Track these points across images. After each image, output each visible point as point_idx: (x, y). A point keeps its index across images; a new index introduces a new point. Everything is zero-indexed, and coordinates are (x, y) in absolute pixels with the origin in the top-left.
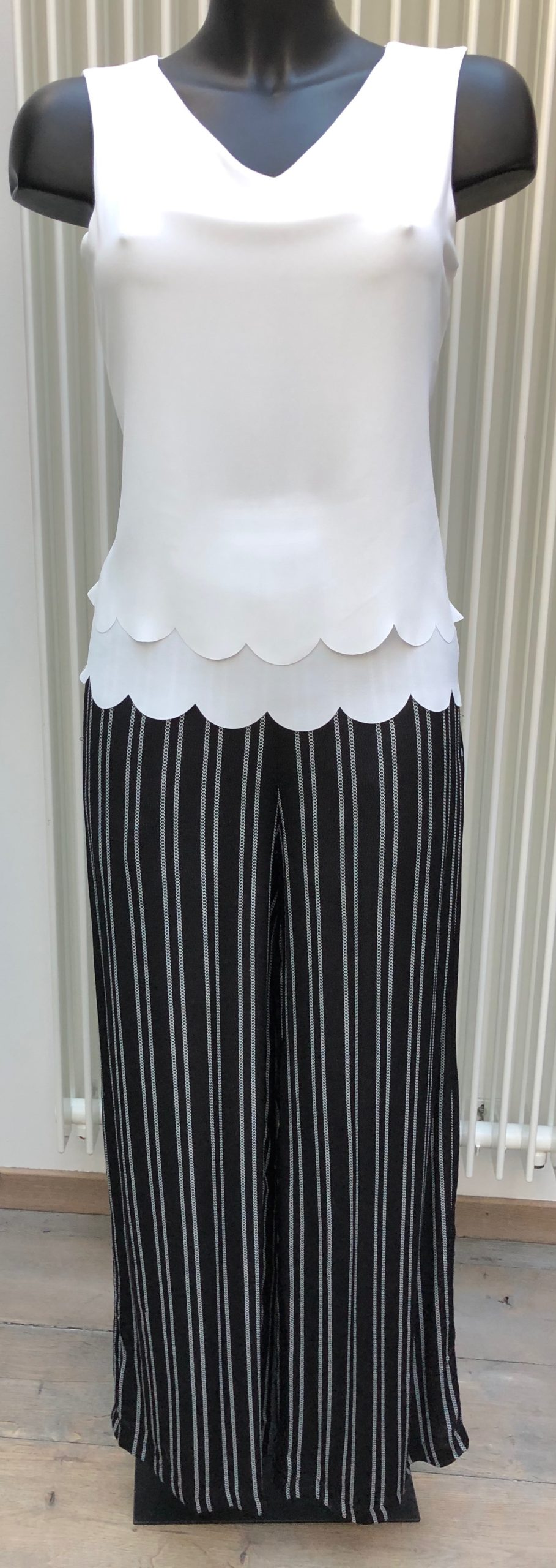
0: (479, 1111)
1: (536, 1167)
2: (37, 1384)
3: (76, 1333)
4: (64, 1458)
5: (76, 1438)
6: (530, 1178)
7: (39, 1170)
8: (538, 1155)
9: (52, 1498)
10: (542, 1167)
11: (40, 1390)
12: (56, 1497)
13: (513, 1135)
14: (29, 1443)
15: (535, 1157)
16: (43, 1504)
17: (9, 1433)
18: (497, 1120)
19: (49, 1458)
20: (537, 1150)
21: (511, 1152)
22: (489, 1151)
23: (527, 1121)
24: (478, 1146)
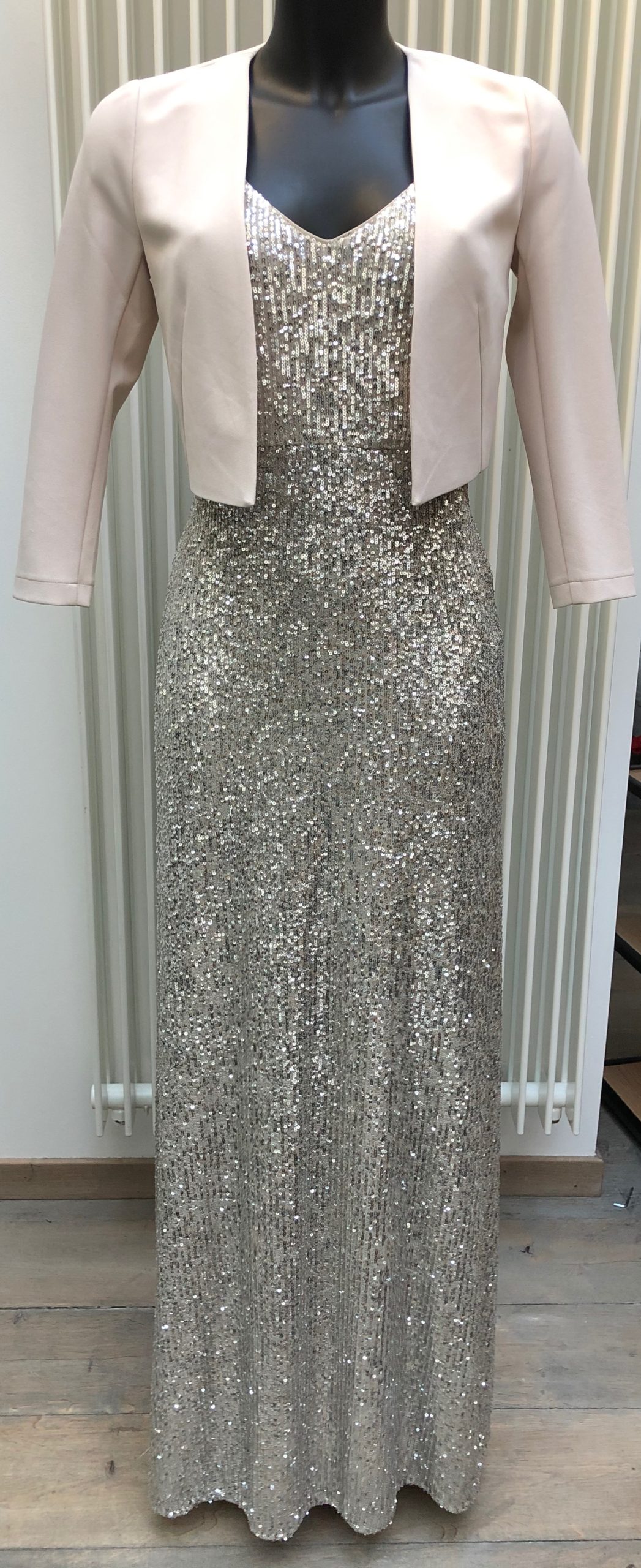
1: (554, 1122)
2: (87, 1362)
3: (121, 1312)
4: (119, 1429)
6: (548, 1131)
8: (555, 1110)
9: (112, 1467)
10: (557, 1121)
11: (90, 1368)
12: (116, 1466)
13: (531, 1092)
14: (84, 1418)
15: (553, 1114)
16: (103, 1473)
17: (63, 1411)
18: (518, 1080)
19: (105, 1431)
20: (555, 1107)
21: (530, 1109)
22: (510, 1109)
23: (544, 1078)
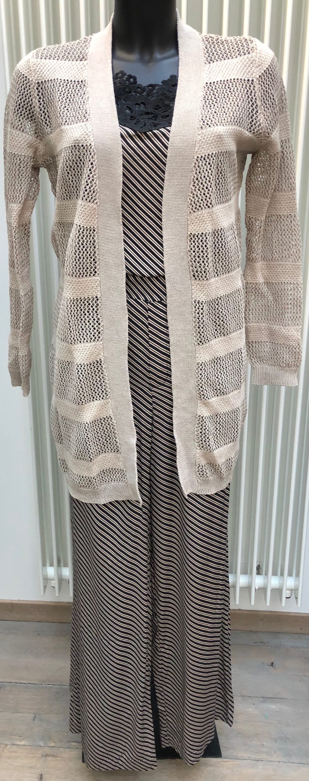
0: (257, 567)
1: (287, 598)
2: (33, 715)
3: (52, 687)
4: (47, 756)
5: (53, 744)
6: (284, 602)
8: (288, 592)
9: (41, 778)
10: (290, 597)
11: (34, 719)
12: (43, 777)
13: (274, 582)
14: (29, 747)
15: (286, 593)
17: (19, 743)
18: (266, 574)
19: (38, 756)
20: (287, 590)
21: (273, 590)
22: (263, 590)
23: (282, 574)
24: (257, 588)
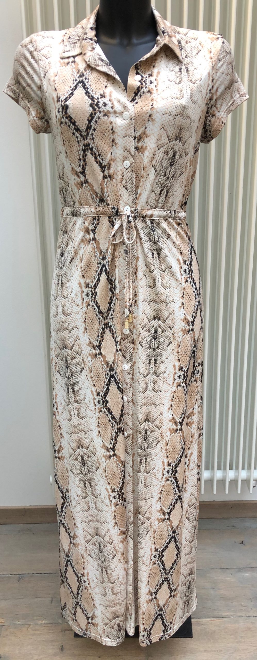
0: (230, 464)
1: (253, 487)
4: (65, 630)
6: (251, 492)
7: (42, 506)
13: (243, 474)
15: (253, 483)
16: (58, 651)
17: (40, 622)
18: (237, 468)
19: (59, 631)
20: (253, 480)
21: (243, 481)
22: (235, 481)
23: (250, 468)
24: (230, 480)
